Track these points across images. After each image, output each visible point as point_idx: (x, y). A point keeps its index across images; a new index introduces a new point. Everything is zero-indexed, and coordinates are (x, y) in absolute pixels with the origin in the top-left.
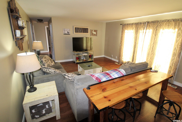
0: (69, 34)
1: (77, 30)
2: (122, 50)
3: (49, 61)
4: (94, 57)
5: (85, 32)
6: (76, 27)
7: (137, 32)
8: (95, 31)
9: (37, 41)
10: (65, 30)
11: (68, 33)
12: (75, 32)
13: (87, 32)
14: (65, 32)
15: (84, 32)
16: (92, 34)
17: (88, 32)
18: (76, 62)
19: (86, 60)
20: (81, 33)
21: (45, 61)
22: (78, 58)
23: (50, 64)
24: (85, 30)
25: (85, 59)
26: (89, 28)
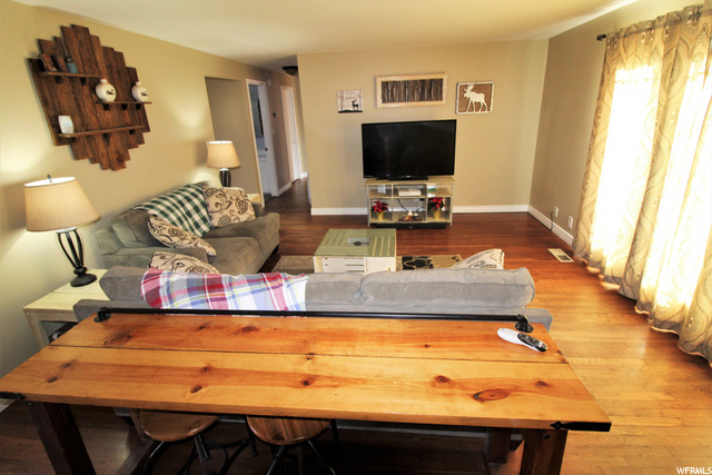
0: (357, 111)
1: (391, 91)
2: (590, 187)
3: (233, 207)
4: (455, 209)
5: (430, 99)
6: (385, 79)
7: (670, 75)
8: (477, 89)
9: (219, 142)
10: (342, 98)
11: (354, 106)
12: (384, 101)
13: (439, 97)
14: (345, 103)
15: (421, 100)
16: (464, 104)
17: (444, 95)
18: (371, 221)
19: (413, 218)
20: (409, 104)
21: (217, 204)
22: (380, 207)
23: (233, 218)
24: (429, 89)
25: (410, 214)
26: (445, 78)
